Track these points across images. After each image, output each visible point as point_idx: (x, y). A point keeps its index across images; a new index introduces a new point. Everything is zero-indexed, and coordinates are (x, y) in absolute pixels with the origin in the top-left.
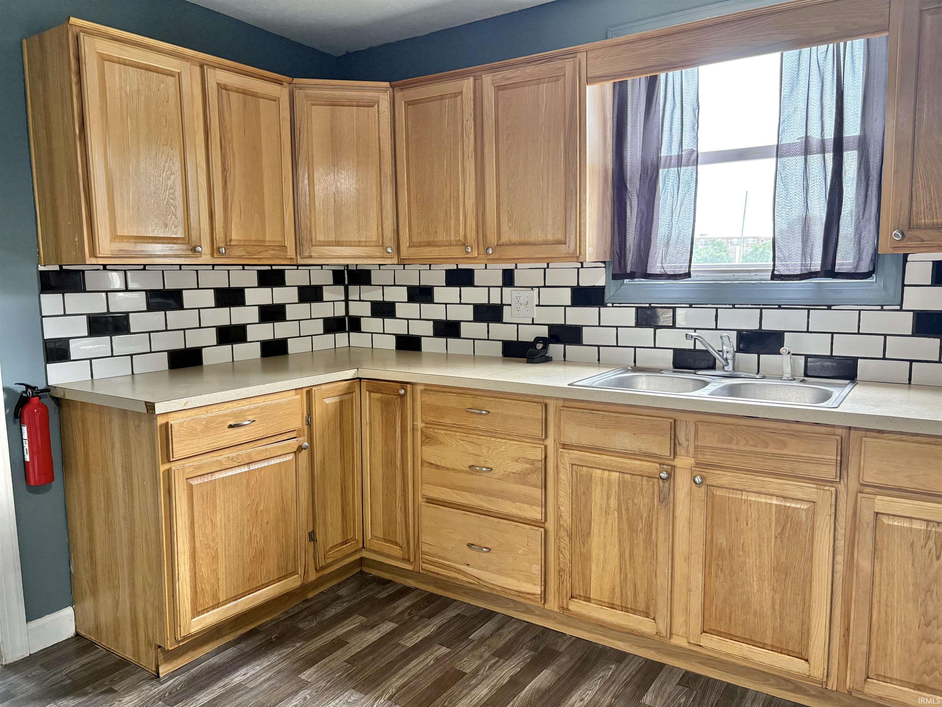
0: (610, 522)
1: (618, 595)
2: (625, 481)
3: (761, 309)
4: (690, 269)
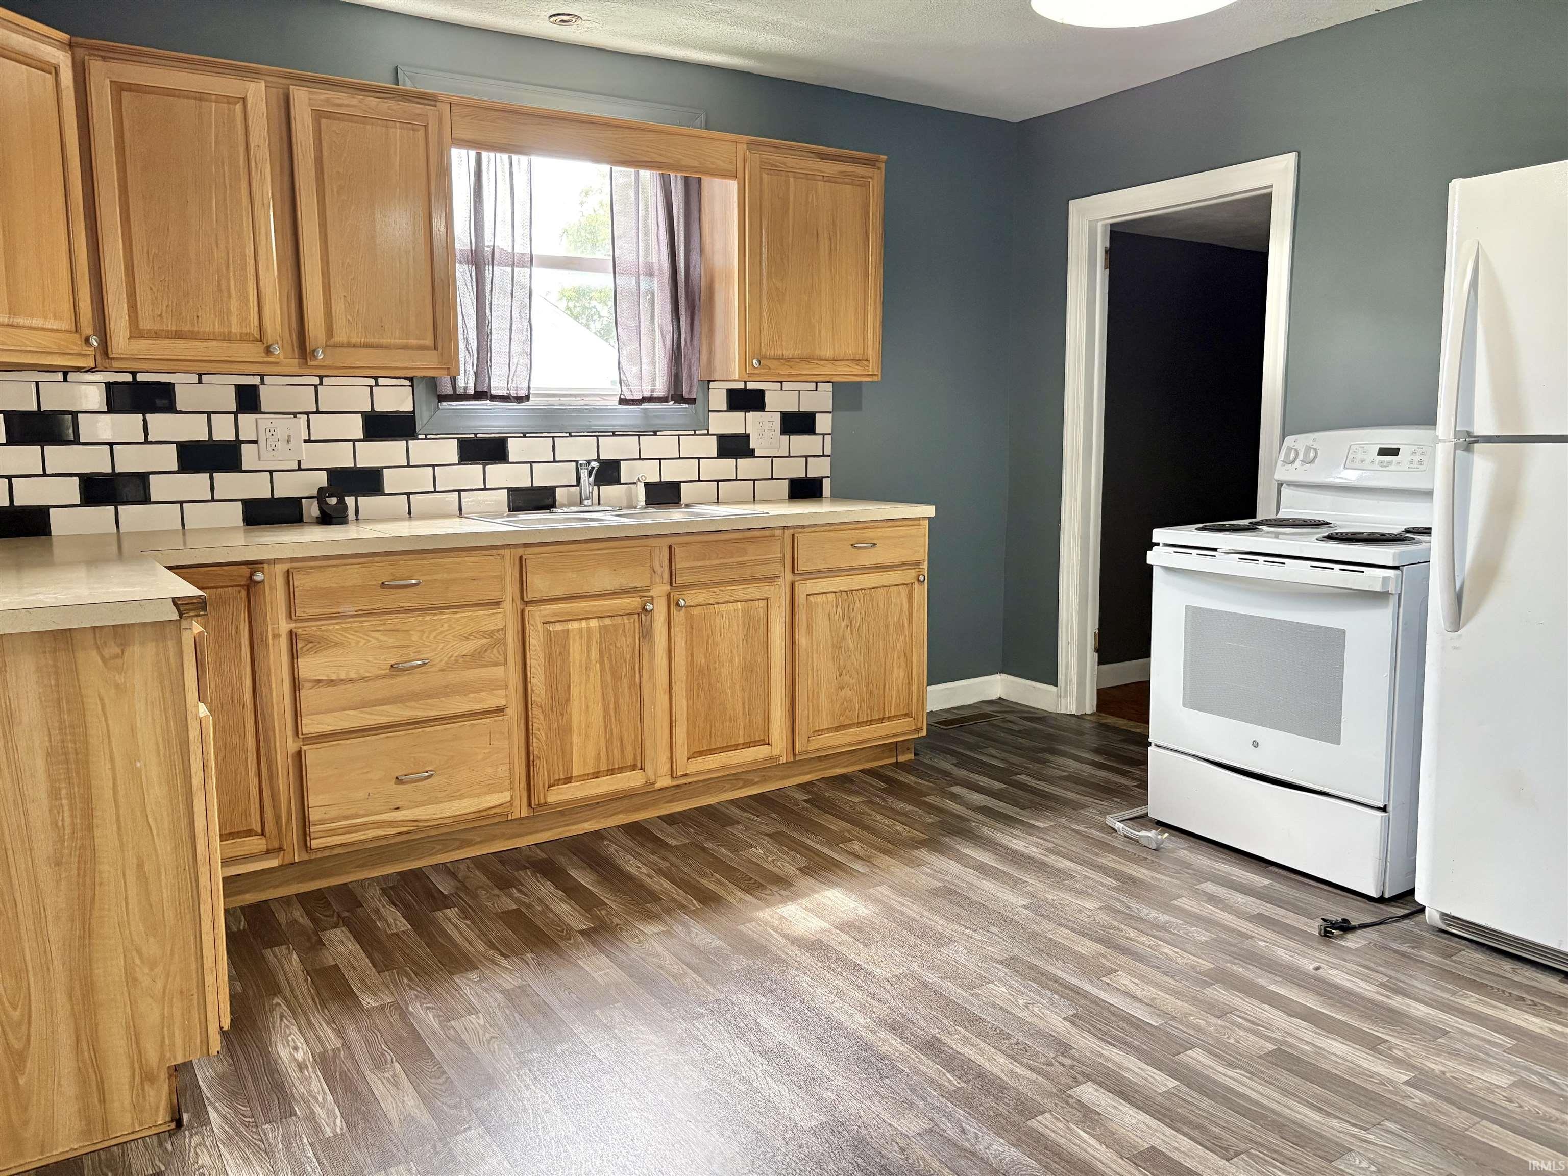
0: (591, 678)
1: (604, 758)
2: (605, 627)
3: (597, 436)
4: (529, 388)
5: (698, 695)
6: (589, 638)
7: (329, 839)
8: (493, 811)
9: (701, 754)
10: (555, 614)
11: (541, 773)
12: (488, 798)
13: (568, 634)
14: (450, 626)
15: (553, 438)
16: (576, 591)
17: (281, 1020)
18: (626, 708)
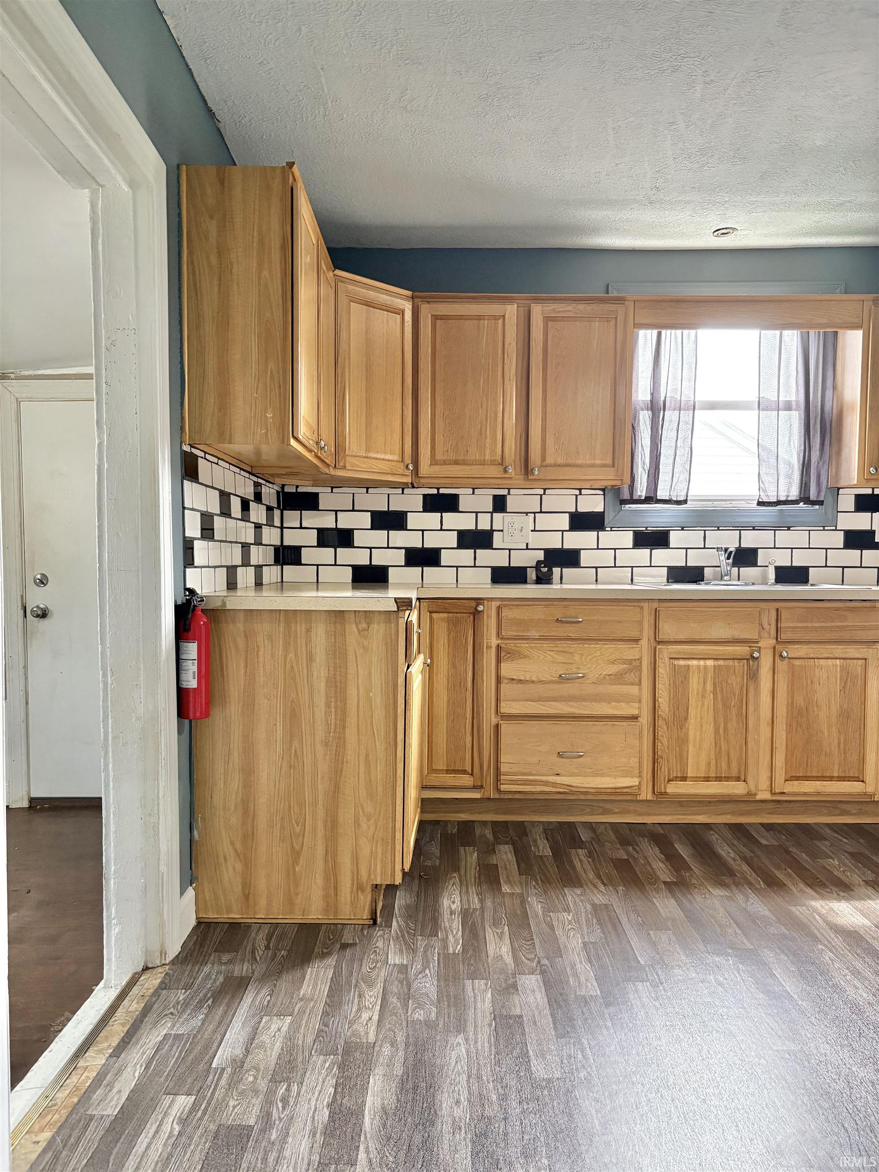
0: (706, 704)
1: (713, 767)
2: (719, 666)
3: (740, 530)
4: (687, 496)
5: (796, 731)
6: (706, 673)
7: (512, 786)
8: (625, 790)
9: (798, 778)
10: (679, 653)
11: (663, 769)
12: (622, 779)
13: (689, 669)
14: (601, 653)
15: (705, 531)
16: (697, 637)
17: (453, 886)
18: (734, 732)
